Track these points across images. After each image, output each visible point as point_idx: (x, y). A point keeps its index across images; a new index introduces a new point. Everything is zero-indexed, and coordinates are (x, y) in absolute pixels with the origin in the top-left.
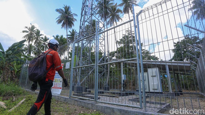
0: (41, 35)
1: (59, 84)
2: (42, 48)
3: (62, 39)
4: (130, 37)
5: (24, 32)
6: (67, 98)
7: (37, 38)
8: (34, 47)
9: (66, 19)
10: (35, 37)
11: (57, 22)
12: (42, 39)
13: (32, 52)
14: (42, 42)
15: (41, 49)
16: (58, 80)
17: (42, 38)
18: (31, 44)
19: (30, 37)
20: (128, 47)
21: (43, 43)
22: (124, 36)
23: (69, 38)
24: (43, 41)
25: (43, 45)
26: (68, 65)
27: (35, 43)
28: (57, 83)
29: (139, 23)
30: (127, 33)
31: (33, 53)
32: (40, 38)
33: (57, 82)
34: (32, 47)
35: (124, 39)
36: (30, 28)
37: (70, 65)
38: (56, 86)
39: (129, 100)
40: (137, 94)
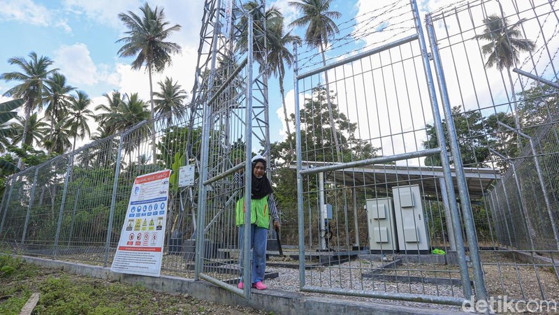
0: (69, 89)
1: (151, 237)
2: (69, 129)
3: (133, 104)
4: (324, 106)
5: (9, 76)
6: (189, 283)
7: (56, 98)
8: (43, 124)
9: (150, 45)
10: (49, 94)
11: (120, 53)
12: (71, 102)
13: (34, 140)
14: (72, 110)
15: (67, 131)
16: (148, 223)
17: (72, 98)
18: (35, 115)
19: (31, 95)
20: (319, 131)
21: (72, 114)
22: (307, 102)
23: (157, 102)
24: (73, 107)
25: (73, 119)
26: (186, 176)
27: (47, 112)
28: (143, 233)
29: (439, 47)
30: (317, 95)
31: (38, 143)
32: (64, 96)
33: (144, 229)
34: (38, 126)
35: (308, 111)
36: (31, 67)
37: (197, 175)
38: (138, 243)
39: (363, 275)
40: (364, 258)
